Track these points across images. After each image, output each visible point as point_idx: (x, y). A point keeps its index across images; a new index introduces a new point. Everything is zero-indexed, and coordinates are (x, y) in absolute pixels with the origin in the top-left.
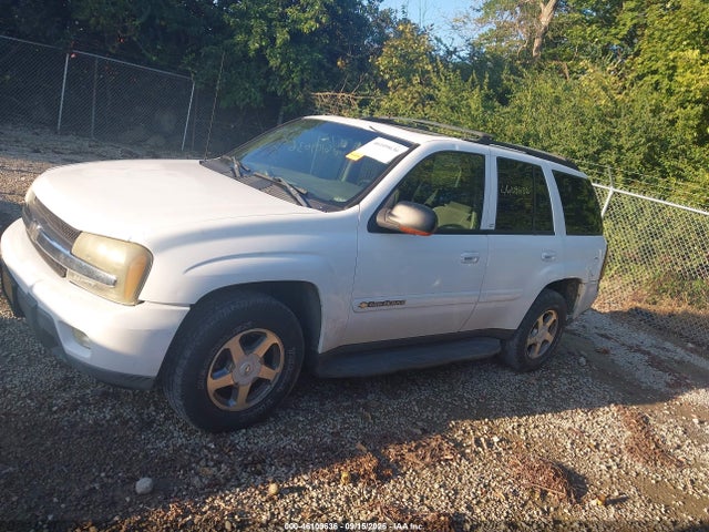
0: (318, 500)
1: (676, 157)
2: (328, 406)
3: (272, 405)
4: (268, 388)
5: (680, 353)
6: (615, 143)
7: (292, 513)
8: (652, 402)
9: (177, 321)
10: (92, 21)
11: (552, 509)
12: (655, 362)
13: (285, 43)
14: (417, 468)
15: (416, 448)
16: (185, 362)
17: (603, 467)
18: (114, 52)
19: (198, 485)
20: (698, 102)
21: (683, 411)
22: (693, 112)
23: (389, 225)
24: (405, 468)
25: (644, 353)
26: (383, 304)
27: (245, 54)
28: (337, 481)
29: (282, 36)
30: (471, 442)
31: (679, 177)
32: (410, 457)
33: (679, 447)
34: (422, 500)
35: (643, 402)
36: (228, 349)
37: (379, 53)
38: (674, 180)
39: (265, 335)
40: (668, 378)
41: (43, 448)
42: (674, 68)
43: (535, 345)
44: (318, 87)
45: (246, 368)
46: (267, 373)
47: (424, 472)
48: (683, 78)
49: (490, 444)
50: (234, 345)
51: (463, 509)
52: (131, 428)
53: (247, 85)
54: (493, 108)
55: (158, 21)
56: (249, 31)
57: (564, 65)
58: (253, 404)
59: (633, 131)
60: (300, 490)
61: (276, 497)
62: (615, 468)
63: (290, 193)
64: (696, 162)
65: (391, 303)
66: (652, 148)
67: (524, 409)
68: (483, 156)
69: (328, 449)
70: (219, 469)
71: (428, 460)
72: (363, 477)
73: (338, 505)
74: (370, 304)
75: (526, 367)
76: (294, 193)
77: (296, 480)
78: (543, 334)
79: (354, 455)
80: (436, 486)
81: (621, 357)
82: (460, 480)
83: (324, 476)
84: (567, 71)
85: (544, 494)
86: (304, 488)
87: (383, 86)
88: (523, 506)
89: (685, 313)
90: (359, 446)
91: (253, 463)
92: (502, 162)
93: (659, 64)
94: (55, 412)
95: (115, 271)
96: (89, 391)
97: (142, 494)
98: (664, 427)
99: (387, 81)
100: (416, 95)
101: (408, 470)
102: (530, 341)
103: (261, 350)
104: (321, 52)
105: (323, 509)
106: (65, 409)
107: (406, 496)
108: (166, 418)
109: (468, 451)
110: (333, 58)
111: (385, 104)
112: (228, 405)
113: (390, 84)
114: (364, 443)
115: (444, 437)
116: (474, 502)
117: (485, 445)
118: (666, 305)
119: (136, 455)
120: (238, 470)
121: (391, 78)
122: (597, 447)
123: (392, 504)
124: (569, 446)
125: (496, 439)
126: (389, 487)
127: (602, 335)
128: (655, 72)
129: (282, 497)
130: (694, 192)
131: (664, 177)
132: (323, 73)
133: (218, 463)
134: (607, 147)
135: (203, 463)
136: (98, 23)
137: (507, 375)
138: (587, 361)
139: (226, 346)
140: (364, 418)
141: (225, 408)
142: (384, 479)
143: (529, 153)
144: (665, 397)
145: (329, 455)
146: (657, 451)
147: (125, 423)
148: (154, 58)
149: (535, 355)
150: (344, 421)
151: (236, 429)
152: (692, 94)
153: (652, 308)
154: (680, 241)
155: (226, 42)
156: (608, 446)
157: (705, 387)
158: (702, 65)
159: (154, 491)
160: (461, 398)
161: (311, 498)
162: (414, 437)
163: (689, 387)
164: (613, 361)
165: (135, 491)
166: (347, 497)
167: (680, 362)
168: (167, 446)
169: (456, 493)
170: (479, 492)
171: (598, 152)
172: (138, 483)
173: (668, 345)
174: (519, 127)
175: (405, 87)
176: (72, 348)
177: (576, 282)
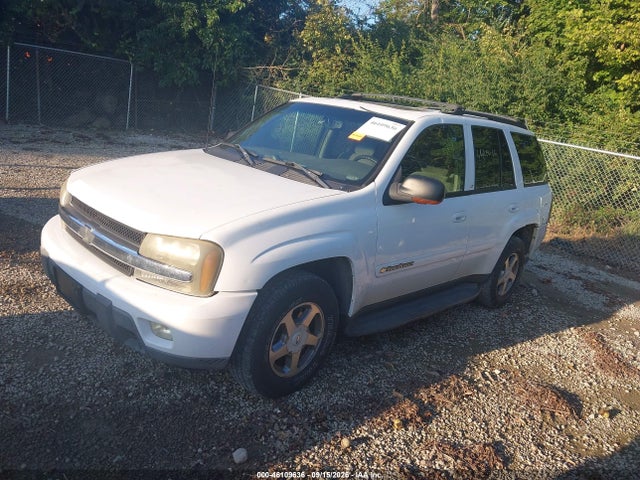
0: (384, 446)
1: (571, 104)
2: (354, 360)
3: (317, 366)
4: (313, 353)
5: (604, 276)
6: (520, 96)
7: (368, 462)
8: (598, 321)
9: (247, 306)
10: (30, 12)
11: (563, 427)
12: (589, 286)
13: (216, 24)
14: (448, 406)
15: (441, 389)
16: (253, 341)
17: (586, 384)
18: (53, 41)
19: (283, 449)
20: (583, 54)
21: (623, 326)
22: (580, 63)
23: (403, 198)
24: (438, 408)
25: (576, 278)
26: (397, 267)
27: (178, 36)
28: (390, 426)
29: (212, 17)
30: (480, 376)
31: (575, 121)
32: (439, 398)
33: (635, 359)
34: (463, 435)
35: (592, 322)
36: (284, 324)
37: (301, 27)
38: (571, 124)
39: (309, 307)
40: (603, 298)
41: (137, 434)
42: (562, 26)
43: (502, 284)
44: (250, 62)
45: (298, 337)
46: (312, 340)
47: (454, 409)
48: (571, 34)
49: (494, 377)
50: (288, 320)
51: (498, 438)
52: (203, 404)
53: (183, 65)
54: (409, 71)
55: (93, 9)
56: (181, 13)
57: (460, 27)
58: (302, 368)
59: (535, 85)
60: (365, 440)
61: (349, 450)
62: (595, 383)
63: (308, 176)
64: (589, 107)
65: (403, 265)
66: (551, 98)
67: (507, 342)
68: (461, 126)
69: (371, 400)
70: (293, 432)
71: (453, 398)
72: (411, 421)
73: (400, 449)
74: (389, 269)
75: (496, 304)
76: (313, 176)
77: (358, 432)
78: (509, 274)
79: (394, 402)
80: (470, 420)
81: (561, 284)
82: (484, 411)
83: (379, 424)
84: (463, 32)
85: (552, 415)
86: (367, 438)
87: (308, 57)
88: (541, 427)
89: (594, 238)
90: (395, 393)
91: (318, 421)
92: (476, 130)
93: (548, 22)
94: (131, 398)
95: (188, 268)
96: (151, 374)
97: (240, 464)
98: (617, 342)
99: (311, 53)
100: (339, 64)
101: (442, 408)
102: (499, 282)
103: (307, 321)
104: (248, 29)
105: (390, 454)
106: (139, 393)
107: (450, 433)
108: (229, 391)
109: (480, 385)
110: (260, 34)
111: (312, 73)
112: (284, 372)
113: (314, 55)
114: (397, 390)
115: (458, 377)
116: (503, 430)
117: (490, 378)
118: (578, 233)
119: (217, 428)
120: (309, 429)
121: (315, 49)
122: (575, 367)
123: (442, 441)
124: (554, 370)
125: (497, 372)
126: (433, 426)
127: (539, 267)
128: (544, 30)
129: (353, 449)
130: (590, 133)
131: (562, 122)
132: (252, 49)
133: (289, 426)
134: (514, 99)
135: (276, 427)
136: (35, 15)
137: (482, 313)
138: (538, 292)
139: (283, 322)
140: (388, 367)
141: (282, 375)
142: (427, 420)
143: (491, 118)
144: (607, 316)
145: (374, 405)
146: (621, 364)
147: (196, 399)
148: (94, 45)
149: (502, 293)
150: (374, 374)
151: (291, 392)
152: (579, 48)
153: (567, 237)
154: (582, 178)
155: (158, 26)
156: (583, 366)
157: (632, 302)
158: (586, 22)
159: (249, 459)
160: (455, 338)
161: (377, 446)
162: (435, 380)
163: (621, 305)
164: (556, 289)
165: (233, 462)
166: (404, 440)
167: (606, 283)
168: (241, 417)
169: (487, 425)
170: (503, 421)
171: (506, 105)
172: (234, 454)
173: (591, 269)
174: (435, 87)
175: (329, 57)
176: (151, 341)
177: (533, 226)
